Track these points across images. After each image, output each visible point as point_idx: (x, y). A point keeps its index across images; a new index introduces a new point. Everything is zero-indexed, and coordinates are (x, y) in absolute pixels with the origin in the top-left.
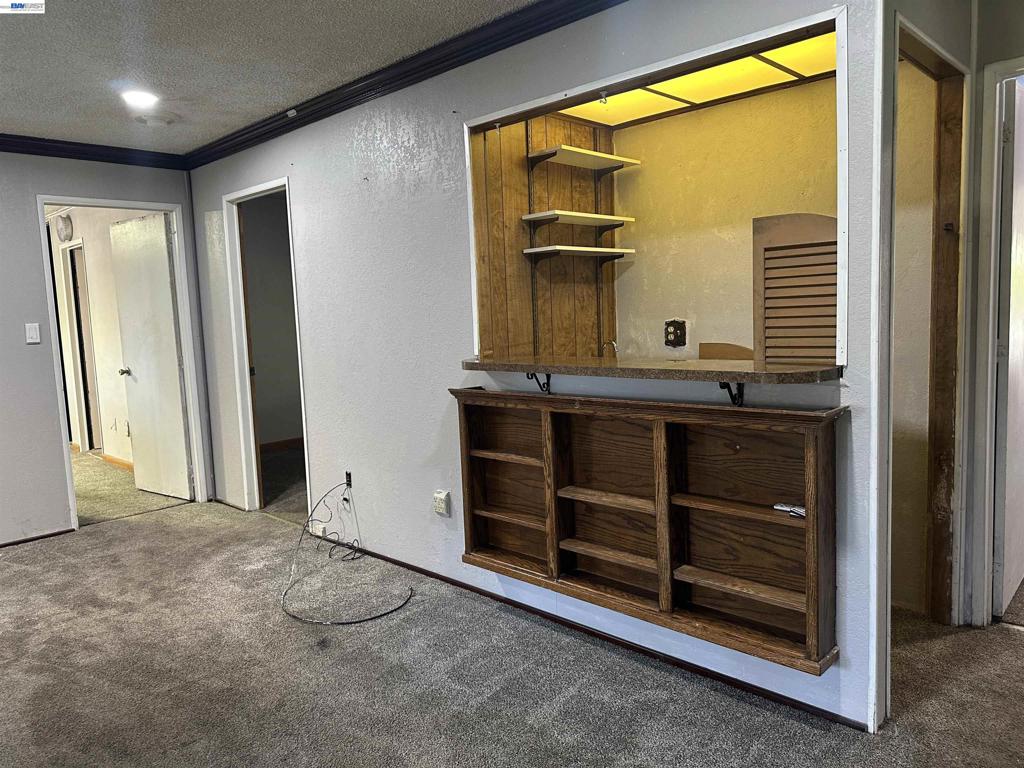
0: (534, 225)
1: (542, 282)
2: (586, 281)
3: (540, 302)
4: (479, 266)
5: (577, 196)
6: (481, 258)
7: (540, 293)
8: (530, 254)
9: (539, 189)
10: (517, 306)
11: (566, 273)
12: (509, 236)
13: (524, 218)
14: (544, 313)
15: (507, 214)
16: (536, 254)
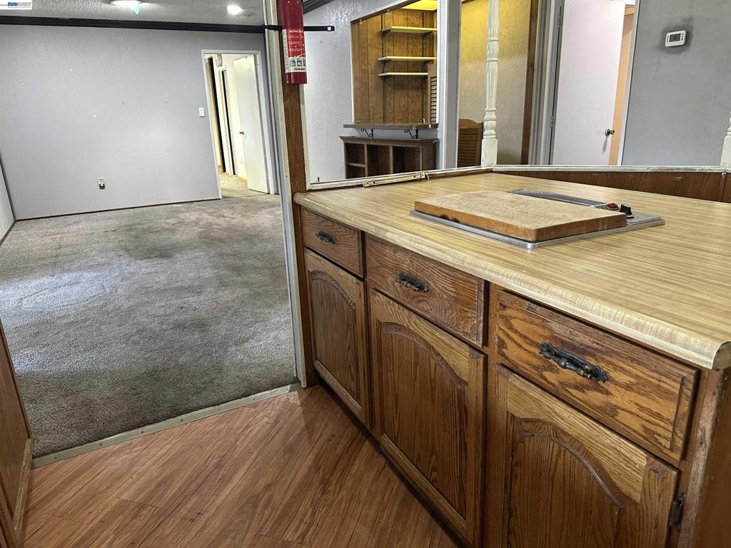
0: (385, 62)
1: (389, 89)
2: (416, 89)
3: (387, 99)
4: (354, 82)
5: (411, 47)
6: (356, 79)
7: (388, 95)
8: (382, 76)
9: (388, 46)
10: (375, 101)
11: (403, 85)
12: (371, 68)
13: (379, 59)
14: (389, 104)
15: (370, 58)
16: (385, 76)
